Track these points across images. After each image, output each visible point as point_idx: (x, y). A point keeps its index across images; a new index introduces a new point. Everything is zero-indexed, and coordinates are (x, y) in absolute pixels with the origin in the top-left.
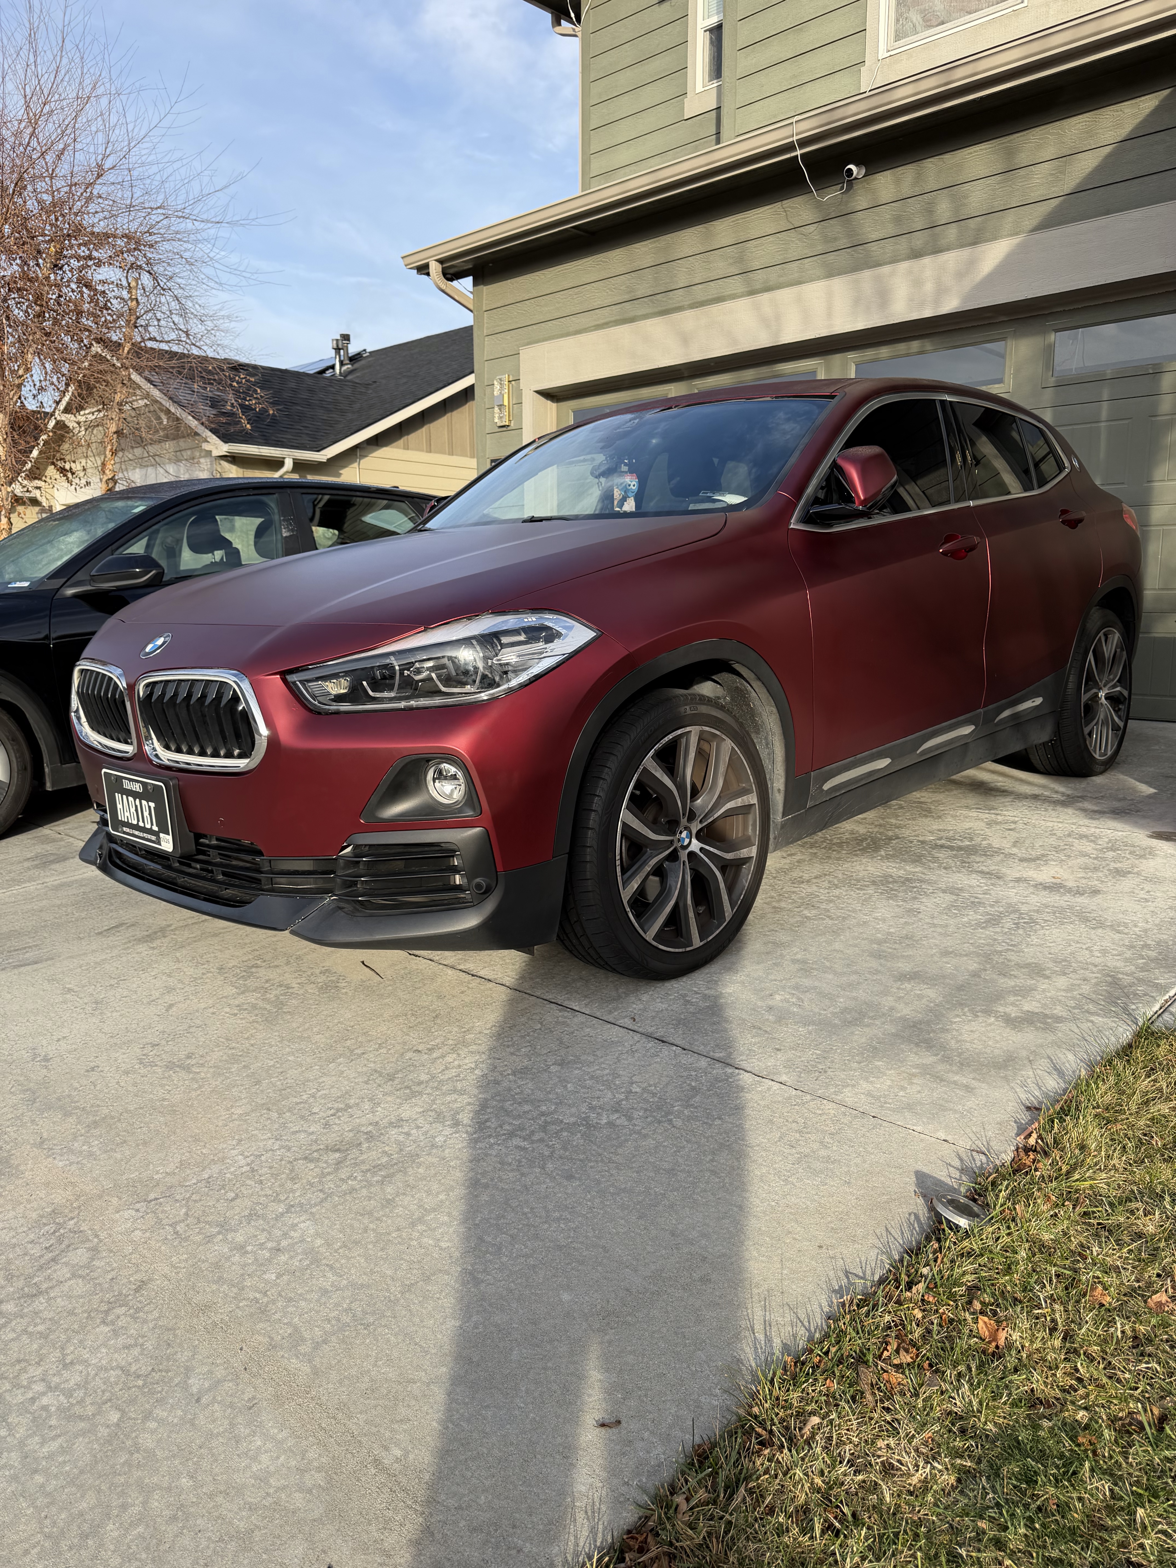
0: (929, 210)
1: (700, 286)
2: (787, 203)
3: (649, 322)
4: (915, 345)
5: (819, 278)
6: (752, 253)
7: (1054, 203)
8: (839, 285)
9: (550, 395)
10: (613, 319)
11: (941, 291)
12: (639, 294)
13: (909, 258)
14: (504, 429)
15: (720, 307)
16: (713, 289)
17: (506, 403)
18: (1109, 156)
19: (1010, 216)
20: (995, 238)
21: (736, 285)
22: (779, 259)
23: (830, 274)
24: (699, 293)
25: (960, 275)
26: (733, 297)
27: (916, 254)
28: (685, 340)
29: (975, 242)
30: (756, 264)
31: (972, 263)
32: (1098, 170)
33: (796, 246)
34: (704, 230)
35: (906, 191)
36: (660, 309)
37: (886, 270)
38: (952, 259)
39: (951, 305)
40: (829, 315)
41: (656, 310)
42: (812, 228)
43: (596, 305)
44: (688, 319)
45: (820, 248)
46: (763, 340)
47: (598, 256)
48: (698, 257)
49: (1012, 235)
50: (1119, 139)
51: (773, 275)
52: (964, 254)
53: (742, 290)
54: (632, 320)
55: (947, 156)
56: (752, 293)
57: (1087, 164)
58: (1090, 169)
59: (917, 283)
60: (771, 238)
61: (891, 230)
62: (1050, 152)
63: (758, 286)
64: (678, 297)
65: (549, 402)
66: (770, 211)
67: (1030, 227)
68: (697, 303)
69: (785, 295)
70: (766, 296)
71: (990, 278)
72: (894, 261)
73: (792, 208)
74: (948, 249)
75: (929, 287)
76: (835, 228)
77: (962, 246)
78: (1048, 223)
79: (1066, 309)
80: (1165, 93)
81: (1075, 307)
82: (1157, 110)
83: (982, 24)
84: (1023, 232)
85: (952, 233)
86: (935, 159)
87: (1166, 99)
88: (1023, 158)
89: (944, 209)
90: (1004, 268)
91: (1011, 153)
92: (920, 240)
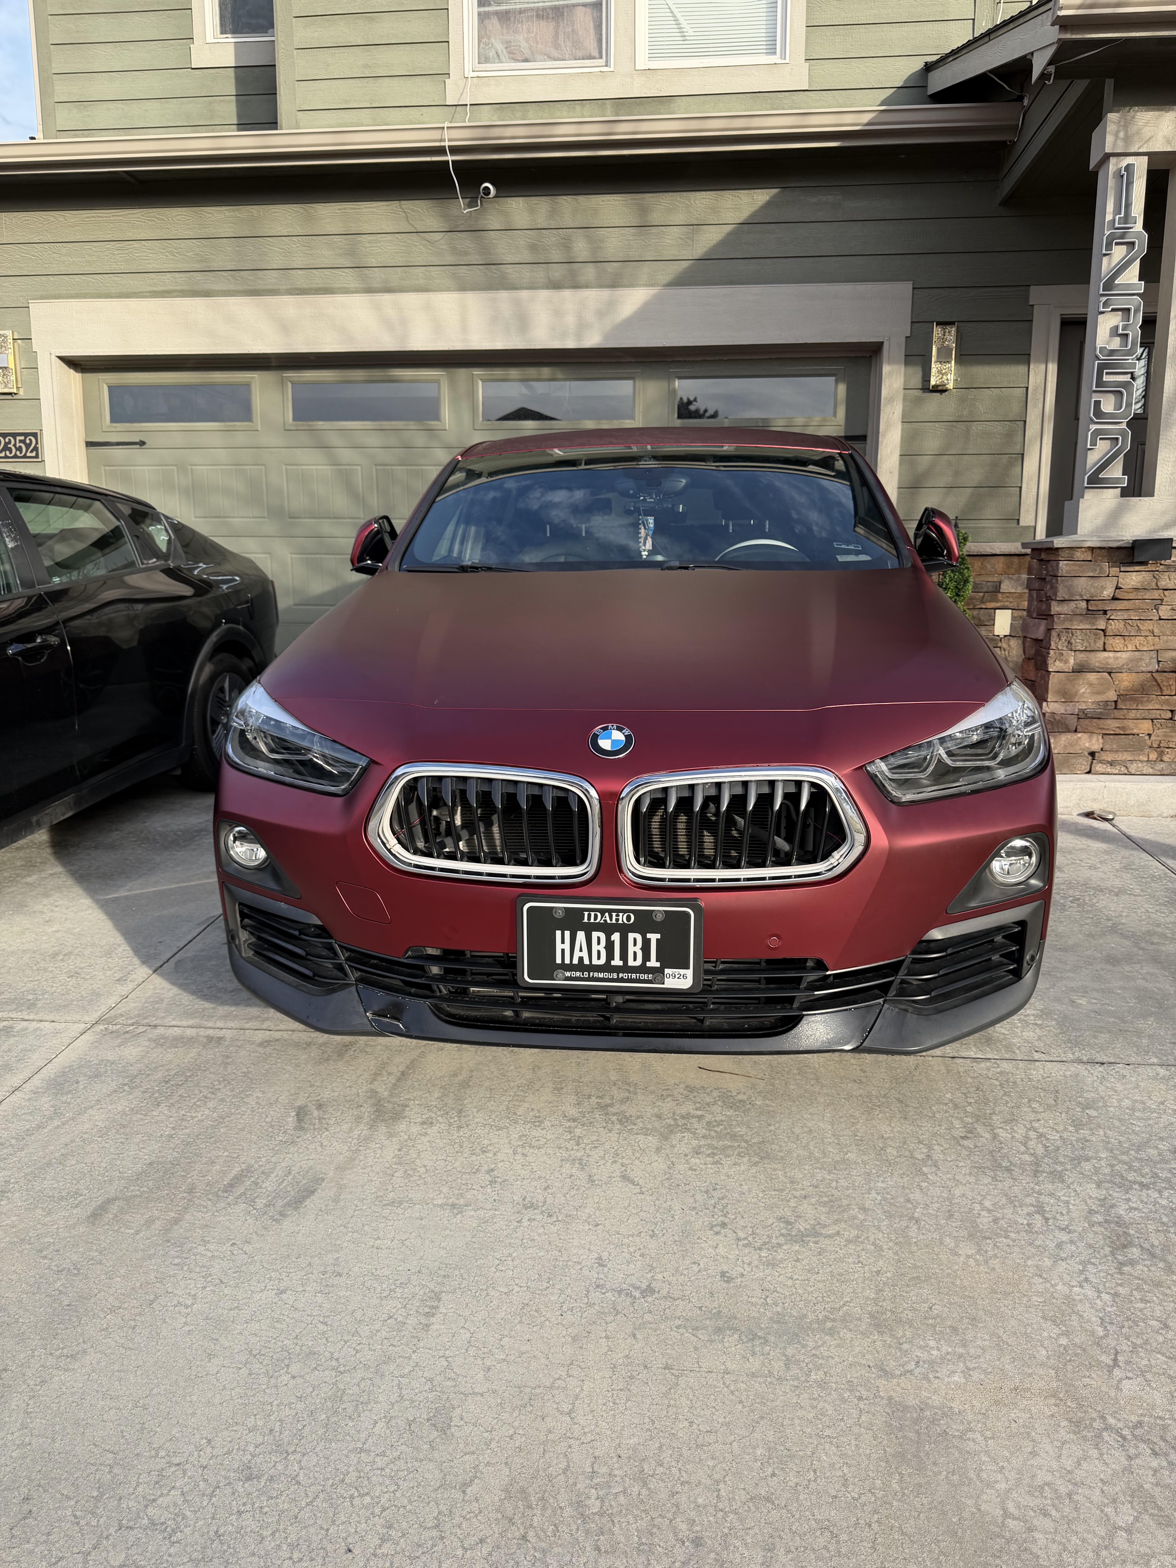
0: (566, 246)
1: (300, 272)
2: (407, 205)
3: (232, 300)
4: (546, 371)
5: (448, 289)
6: (366, 248)
7: (685, 264)
8: (474, 300)
9: (74, 363)
10: (178, 288)
11: (582, 327)
12: (215, 266)
13: (547, 287)
14: (9, 397)
15: (328, 299)
16: (318, 278)
17: (12, 366)
18: (730, 234)
19: (646, 268)
20: (632, 285)
21: (348, 278)
22: (400, 261)
23: (463, 287)
24: (300, 279)
25: (601, 314)
26: (346, 291)
27: (556, 286)
28: (285, 328)
29: (614, 284)
30: (373, 262)
31: (611, 305)
32: (723, 243)
33: (420, 252)
34: (302, 211)
35: (541, 222)
36: (246, 287)
37: (524, 294)
38: (593, 297)
39: (593, 340)
40: (464, 329)
41: (241, 288)
42: (438, 236)
43: (150, 268)
44: (288, 306)
45: (449, 259)
46: (387, 343)
47: (150, 210)
48: (294, 239)
49: (647, 285)
50: (739, 221)
51: (395, 277)
52: (604, 294)
53: (356, 285)
54: (207, 294)
55: (581, 198)
56: (369, 290)
57: (711, 237)
58: (715, 242)
59: (558, 313)
60: (388, 237)
61: (527, 257)
62: (679, 217)
63: (376, 285)
64: (271, 279)
65: (72, 371)
66: (385, 208)
67: (665, 282)
68: (298, 289)
69: (411, 300)
70: (387, 297)
71: (628, 322)
72: (532, 287)
73: (413, 211)
74: (587, 286)
75: (570, 320)
76: (465, 242)
77: (601, 286)
78: (681, 281)
79: (687, 360)
80: (774, 191)
81: (695, 359)
82: (768, 205)
83: (571, 75)
84: (658, 285)
85: (590, 272)
86: (569, 198)
87: (775, 196)
88: (655, 217)
89: (581, 248)
90: (643, 315)
91: (643, 210)
92: (558, 272)
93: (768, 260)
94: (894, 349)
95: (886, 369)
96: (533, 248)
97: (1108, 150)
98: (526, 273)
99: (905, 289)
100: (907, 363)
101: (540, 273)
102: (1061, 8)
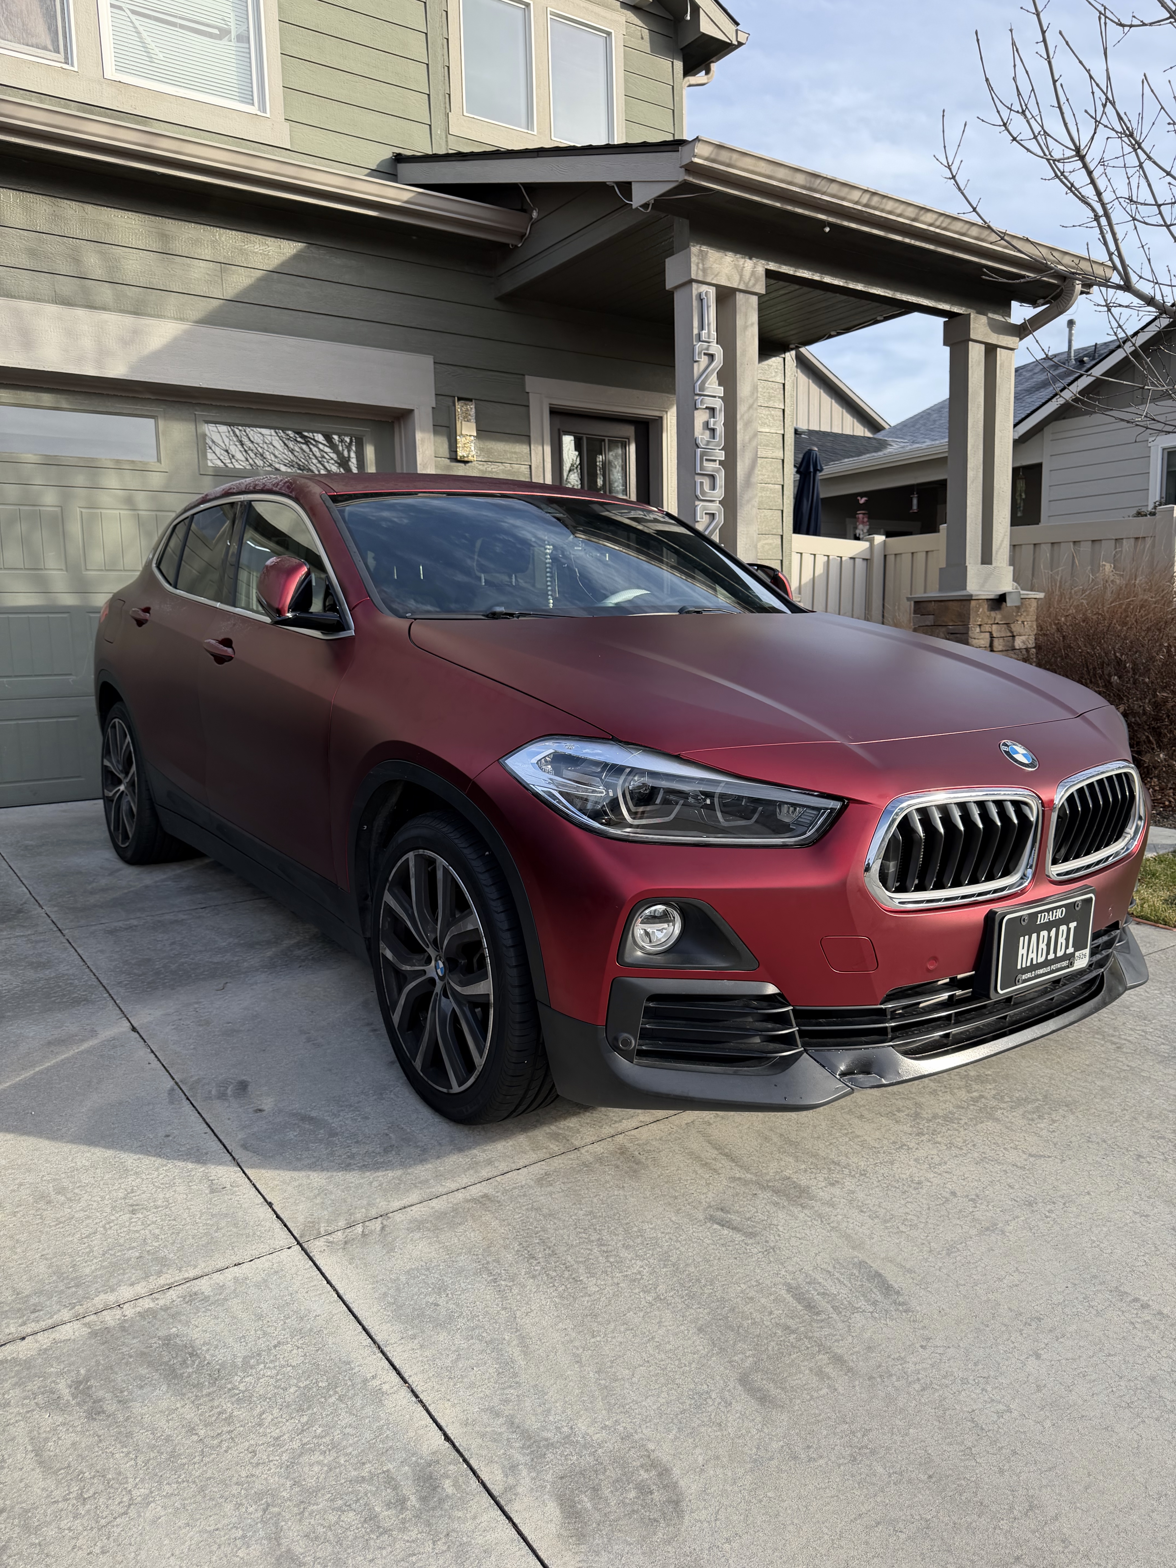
0: (75, 258)
7: (217, 303)
11: (102, 353)
13: (54, 302)
18: (260, 280)
19: (173, 299)
20: (158, 316)
25: (125, 342)
27: (65, 302)
29: (138, 311)
31: (137, 334)
32: (254, 288)
35: (41, 225)
37: (26, 305)
38: (114, 321)
39: (117, 370)
49: (176, 319)
50: (269, 268)
52: (129, 320)
55: (89, 208)
57: (241, 279)
58: (245, 285)
59: (71, 334)
61: (24, 261)
62: (204, 252)
67: (194, 318)
71: (157, 356)
72: (34, 298)
74: (104, 308)
75: (87, 343)
77: (122, 311)
78: (211, 320)
79: (214, 404)
80: (300, 246)
81: (222, 404)
82: (296, 257)
83: (25, 61)
84: (187, 320)
85: (106, 293)
86: (74, 204)
87: (301, 251)
88: (178, 246)
89: (93, 263)
90: (172, 349)
91: (164, 237)
92: (67, 287)
93: (300, 313)
94: (423, 417)
95: (419, 436)
96: (32, 253)
97: (693, 277)
98: (26, 281)
99: (427, 362)
100: (436, 432)
101: (44, 283)
102: (695, 156)
